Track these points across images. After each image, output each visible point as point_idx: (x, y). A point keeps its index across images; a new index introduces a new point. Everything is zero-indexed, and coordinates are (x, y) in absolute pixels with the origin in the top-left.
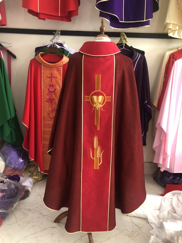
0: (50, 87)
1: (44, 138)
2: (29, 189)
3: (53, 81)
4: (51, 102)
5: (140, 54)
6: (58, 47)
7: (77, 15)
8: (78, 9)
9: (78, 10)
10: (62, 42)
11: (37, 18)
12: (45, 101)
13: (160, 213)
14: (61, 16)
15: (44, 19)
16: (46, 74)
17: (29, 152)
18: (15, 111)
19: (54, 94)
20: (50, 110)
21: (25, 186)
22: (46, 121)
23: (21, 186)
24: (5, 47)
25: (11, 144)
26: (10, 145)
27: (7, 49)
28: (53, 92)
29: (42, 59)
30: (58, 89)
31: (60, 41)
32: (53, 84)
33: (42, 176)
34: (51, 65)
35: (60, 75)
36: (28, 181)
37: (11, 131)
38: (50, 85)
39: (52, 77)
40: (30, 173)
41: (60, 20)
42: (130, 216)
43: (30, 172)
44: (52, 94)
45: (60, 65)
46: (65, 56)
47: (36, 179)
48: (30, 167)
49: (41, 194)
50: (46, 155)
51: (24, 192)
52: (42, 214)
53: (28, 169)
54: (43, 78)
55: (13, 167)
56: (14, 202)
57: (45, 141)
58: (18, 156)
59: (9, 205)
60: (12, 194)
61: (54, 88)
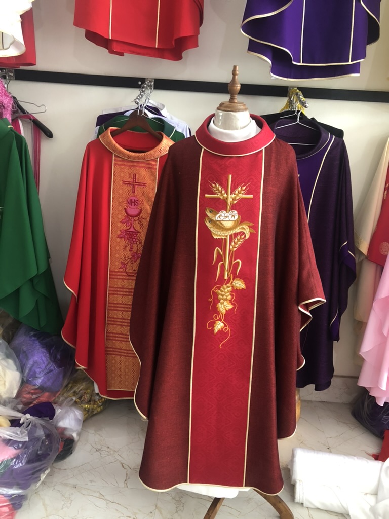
0: (130, 206)
1: (110, 319)
2: (75, 435)
3: (136, 191)
4: (130, 238)
5: (334, 136)
6: (151, 115)
7: (196, 45)
8: (198, 33)
9: (199, 36)
10: (158, 105)
11: (107, 51)
12: (116, 236)
13: (377, 502)
14: (159, 47)
15: (121, 54)
16: (121, 177)
17: (75, 349)
18: (48, 257)
19: (138, 220)
20: (127, 257)
21: (65, 429)
22: (116, 280)
23: (57, 428)
24: (30, 112)
25: (36, 331)
26: (32, 333)
27: (33, 117)
28: (136, 216)
29: (114, 142)
30: (147, 210)
31: (153, 102)
32: (136, 199)
33: (103, 403)
34: (135, 157)
35: (152, 178)
36: (72, 415)
37: (37, 302)
38: (129, 201)
39: (135, 182)
40: (74, 396)
41: (158, 57)
42: (307, 508)
43: (75, 393)
44: (133, 220)
45: (154, 157)
46: (166, 138)
47: (88, 411)
48: (76, 381)
49: (102, 448)
50: (114, 356)
51: (63, 443)
52: (103, 498)
53: (71, 387)
54: (114, 184)
55: (39, 385)
56: (41, 470)
57: (113, 324)
58: (50, 359)
59: (30, 477)
60: (38, 450)
61: (139, 207)
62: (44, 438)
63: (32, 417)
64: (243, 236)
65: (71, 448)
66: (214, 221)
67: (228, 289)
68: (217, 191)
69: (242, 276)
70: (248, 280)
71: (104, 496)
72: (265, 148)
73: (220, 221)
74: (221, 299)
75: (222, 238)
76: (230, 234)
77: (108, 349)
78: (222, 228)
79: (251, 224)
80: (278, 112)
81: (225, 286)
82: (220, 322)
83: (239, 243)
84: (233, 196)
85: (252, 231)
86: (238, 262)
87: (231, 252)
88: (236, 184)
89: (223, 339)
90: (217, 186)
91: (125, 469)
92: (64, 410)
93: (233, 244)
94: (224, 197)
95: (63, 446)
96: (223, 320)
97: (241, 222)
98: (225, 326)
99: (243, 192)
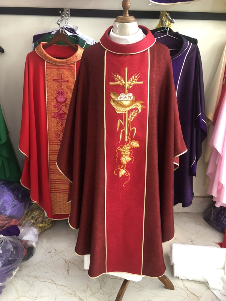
0: (59, 96)
1: (51, 171)
2: (34, 244)
3: (62, 86)
4: (61, 117)
5: (191, 44)
6: (69, 34)
10: (73, 27)
12: (51, 117)
16: (51, 76)
17: (30, 191)
18: (7, 132)
19: (65, 105)
20: (59, 130)
21: (27, 241)
22: (53, 145)
23: (22, 241)
25: (4, 180)
26: (2, 182)
28: (63, 103)
29: (45, 52)
30: (70, 98)
31: (70, 25)
32: (63, 91)
33: (51, 223)
34: (60, 62)
35: (73, 76)
36: (31, 232)
37: (3, 162)
38: (58, 92)
39: (61, 80)
42: (182, 279)
43: (33, 218)
44: (61, 105)
45: (73, 61)
46: (81, 49)
47: (42, 228)
48: (32, 211)
49: (51, 250)
50: (55, 193)
51: (27, 250)
52: (54, 283)
53: (30, 214)
54: (47, 82)
55: (8, 215)
56: (13, 269)
57: (54, 174)
58: (15, 198)
59: (5, 274)
60: (9, 258)
61: (65, 96)
62: (12, 250)
63: (4, 236)
64: (137, 111)
65: (32, 252)
66: (116, 101)
67: (128, 148)
68: (118, 80)
69: (136, 139)
70: (141, 141)
71: (54, 282)
72: (150, 48)
73: (120, 101)
74: (123, 154)
75: (122, 113)
76: (128, 110)
77: (52, 190)
78: (123, 106)
79: (142, 102)
80: (154, 29)
81: (125, 146)
82: (123, 170)
83: (134, 116)
84: (129, 83)
85: (143, 107)
86: (134, 130)
87: (129, 122)
88: (131, 74)
89: (125, 181)
90: (118, 76)
91: (67, 263)
92: (26, 230)
93: (130, 117)
94: (122, 83)
95: (26, 252)
96: (125, 169)
97: (135, 101)
98: (126, 172)
99: (136, 80)
